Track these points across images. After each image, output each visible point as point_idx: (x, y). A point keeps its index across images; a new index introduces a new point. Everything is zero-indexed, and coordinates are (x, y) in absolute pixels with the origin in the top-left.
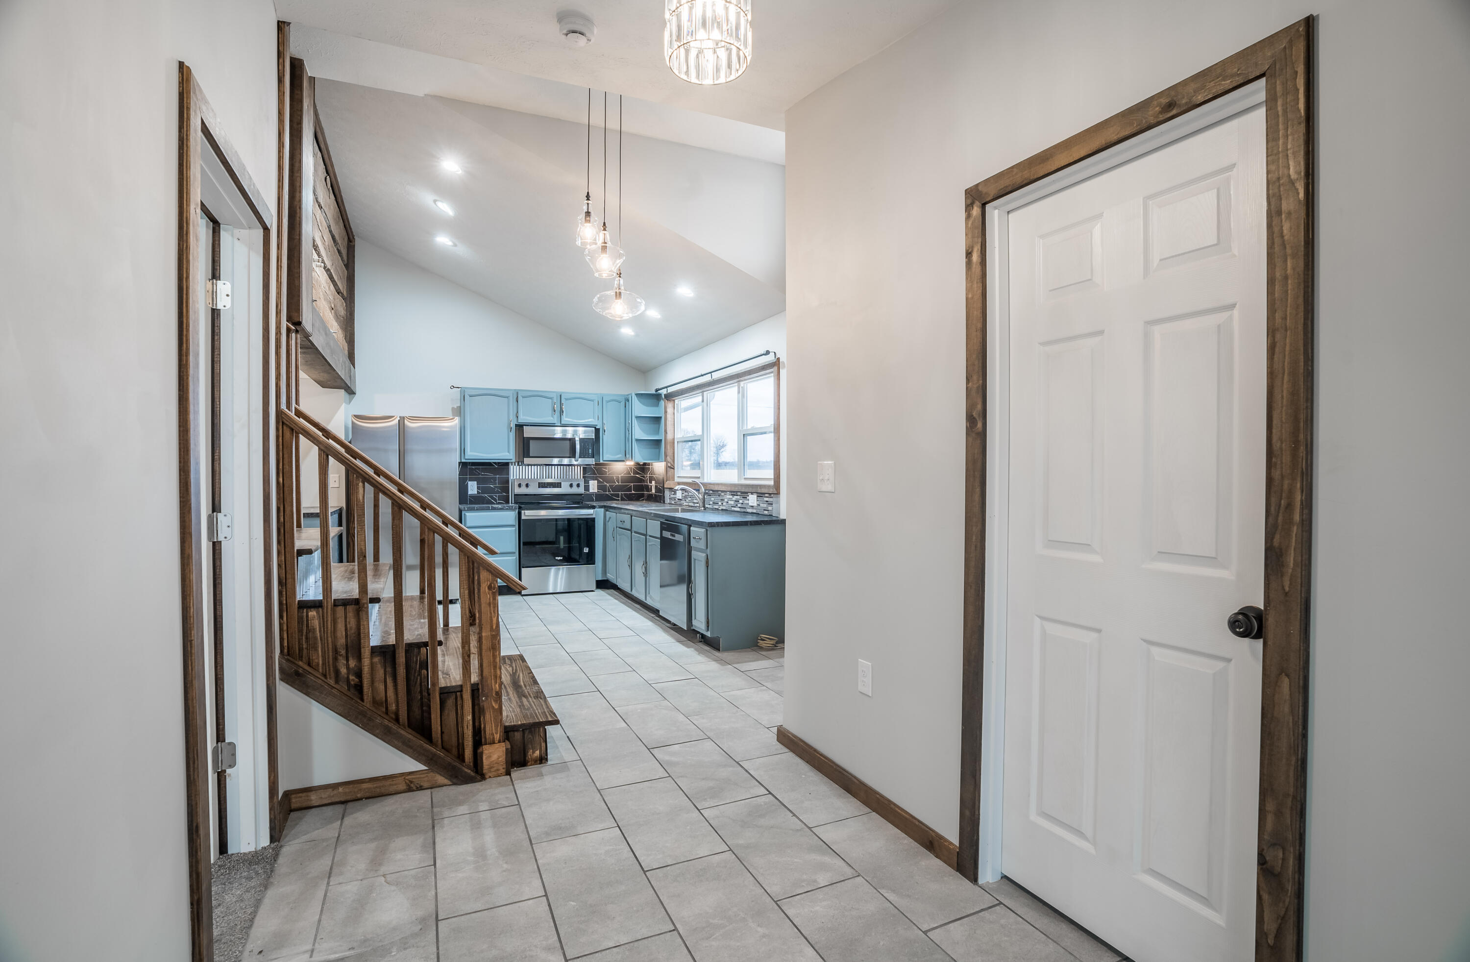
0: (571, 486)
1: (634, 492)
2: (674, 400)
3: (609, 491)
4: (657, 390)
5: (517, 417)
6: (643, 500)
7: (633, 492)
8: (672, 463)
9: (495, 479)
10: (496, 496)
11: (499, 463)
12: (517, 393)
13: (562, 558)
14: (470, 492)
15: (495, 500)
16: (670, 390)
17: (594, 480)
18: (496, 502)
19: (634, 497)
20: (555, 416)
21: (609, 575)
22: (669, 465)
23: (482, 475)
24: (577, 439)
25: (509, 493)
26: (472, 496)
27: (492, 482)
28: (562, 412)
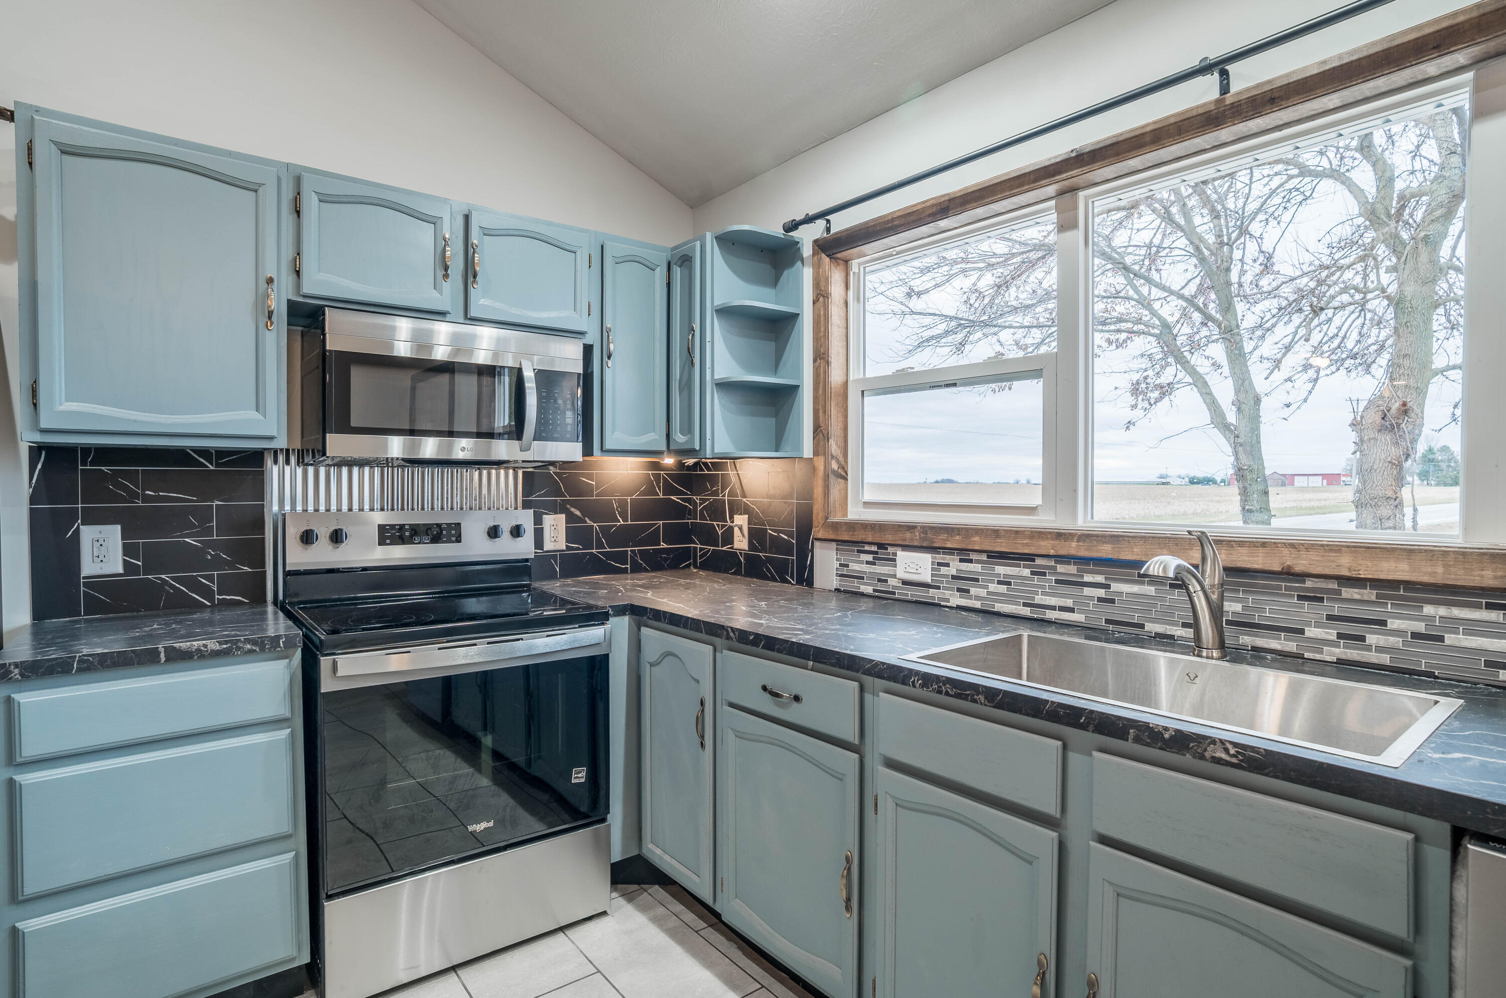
0: (494, 532)
1: (666, 546)
2: (846, 262)
3: (600, 545)
4: (793, 226)
5: (298, 273)
6: (688, 566)
7: (663, 545)
8: (841, 459)
9: (204, 515)
10: (210, 578)
11: (221, 453)
12: (298, 180)
13: (491, 824)
14: (89, 568)
15: (207, 593)
16: (841, 222)
17: (556, 513)
18: (211, 599)
19: (665, 560)
20: (446, 286)
21: (651, 846)
22: (835, 466)
23: (146, 499)
24: (529, 374)
25: (262, 564)
26: (101, 584)
27: (195, 527)
28: (470, 274)
